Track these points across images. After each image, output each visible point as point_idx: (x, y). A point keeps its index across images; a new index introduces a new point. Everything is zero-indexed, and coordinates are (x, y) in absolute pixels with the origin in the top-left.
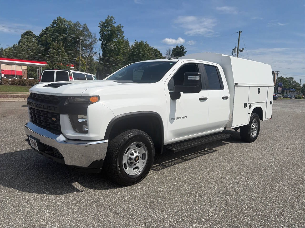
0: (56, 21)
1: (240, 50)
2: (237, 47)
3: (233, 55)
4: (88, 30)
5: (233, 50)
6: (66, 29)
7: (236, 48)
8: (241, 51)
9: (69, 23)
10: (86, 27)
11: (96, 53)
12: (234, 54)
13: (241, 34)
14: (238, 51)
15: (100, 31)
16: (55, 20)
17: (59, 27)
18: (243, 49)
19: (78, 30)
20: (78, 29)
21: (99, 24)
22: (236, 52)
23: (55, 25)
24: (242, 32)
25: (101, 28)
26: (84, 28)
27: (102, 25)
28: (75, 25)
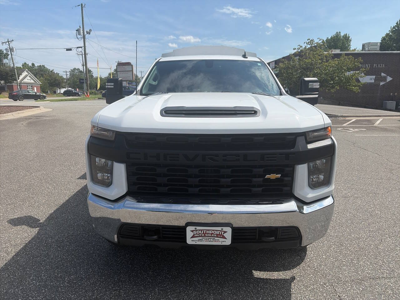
1: (86, 31)
2: (82, 27)
3: (77, 38)
5: (76, 30)
7: (80, 27)
8: (89, 33)
12: (79, 36)
13: (83, 9)
14: (83, 33)
18: (90, 30)
22: (82, 34)
24: (85, 6)
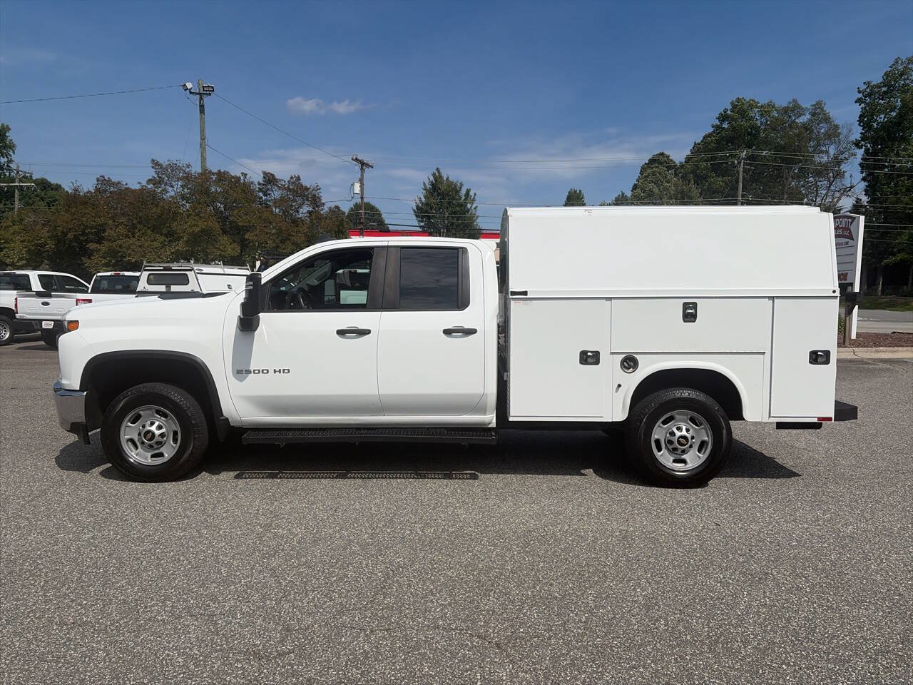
0: (729, 112)
4: (827, 119)
6: (757, 129)
9: (766, 110)
10: (822, 109)
11: (852, 187)
15: (860, 116)
16: (725, 111)
17: (734, 129)
19: (793, 125)
20: (794, 122)
21: (859, 92)
23: (725, 125)
25: (863, 105)
26: (813, 115)
27: (869, 95)
28: (786, 110)
